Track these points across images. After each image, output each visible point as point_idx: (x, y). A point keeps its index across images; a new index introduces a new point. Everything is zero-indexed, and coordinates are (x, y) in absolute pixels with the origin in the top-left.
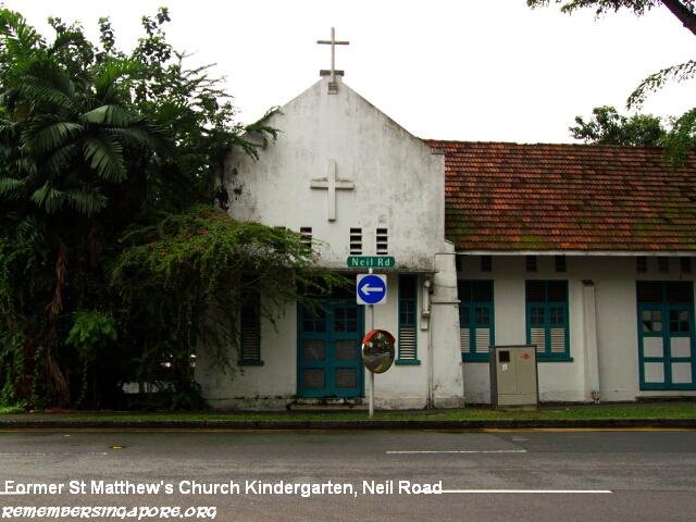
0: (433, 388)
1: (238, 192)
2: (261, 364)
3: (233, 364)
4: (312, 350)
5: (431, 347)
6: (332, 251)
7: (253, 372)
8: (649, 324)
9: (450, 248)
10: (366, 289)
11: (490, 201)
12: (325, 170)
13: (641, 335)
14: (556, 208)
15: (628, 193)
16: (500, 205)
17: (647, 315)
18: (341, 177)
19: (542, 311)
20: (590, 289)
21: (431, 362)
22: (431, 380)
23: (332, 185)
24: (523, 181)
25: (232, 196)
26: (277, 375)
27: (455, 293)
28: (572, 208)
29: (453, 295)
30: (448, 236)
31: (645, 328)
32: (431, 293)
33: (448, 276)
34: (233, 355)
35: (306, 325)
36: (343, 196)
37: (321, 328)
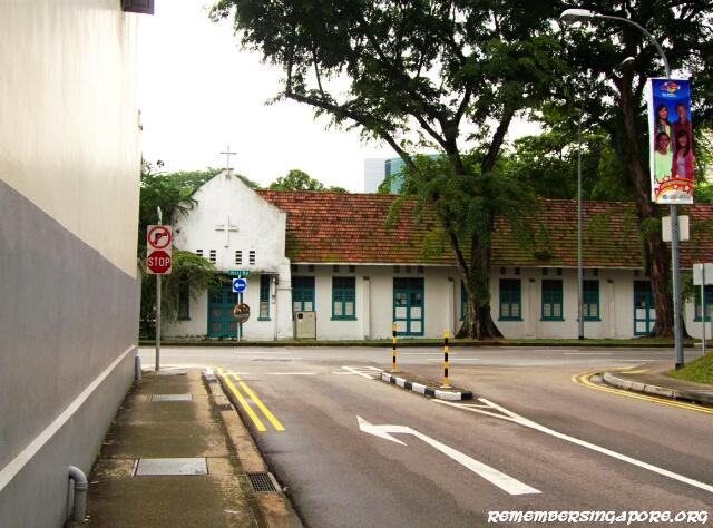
0: (277, 332)
1: (178, 231)
2: (189, 319)
3: (176, 319)
4: (217, 314)
5: (276, 311)
6: (225, 263)
7: (185, 324)
8: (399, 301)
9: (288, 261)
10: (237, 285)
11: (316, 232)
12: (223, 221)
13: (395, 306)
14: (352, 237)
15: (396, 227)
16: (322, 235)
17: (399, 296)
18: (232, 223)
19: (341, 293)
20: (367, 281)
21: (276, 320)
22: (276, 328)
23: (227, 228)
24: (339, 219)
25: (175, 233)
26: (199, 323)
27: (289, 284)
28: (362, 237)
29: (289, 285)
30: (287, 255)
31: (397, 303)
32: (277, 284)
33: (286, 275)
34: (176, 314)
35: (212, 300)
36: (233, 234)
37: (220, 301)
